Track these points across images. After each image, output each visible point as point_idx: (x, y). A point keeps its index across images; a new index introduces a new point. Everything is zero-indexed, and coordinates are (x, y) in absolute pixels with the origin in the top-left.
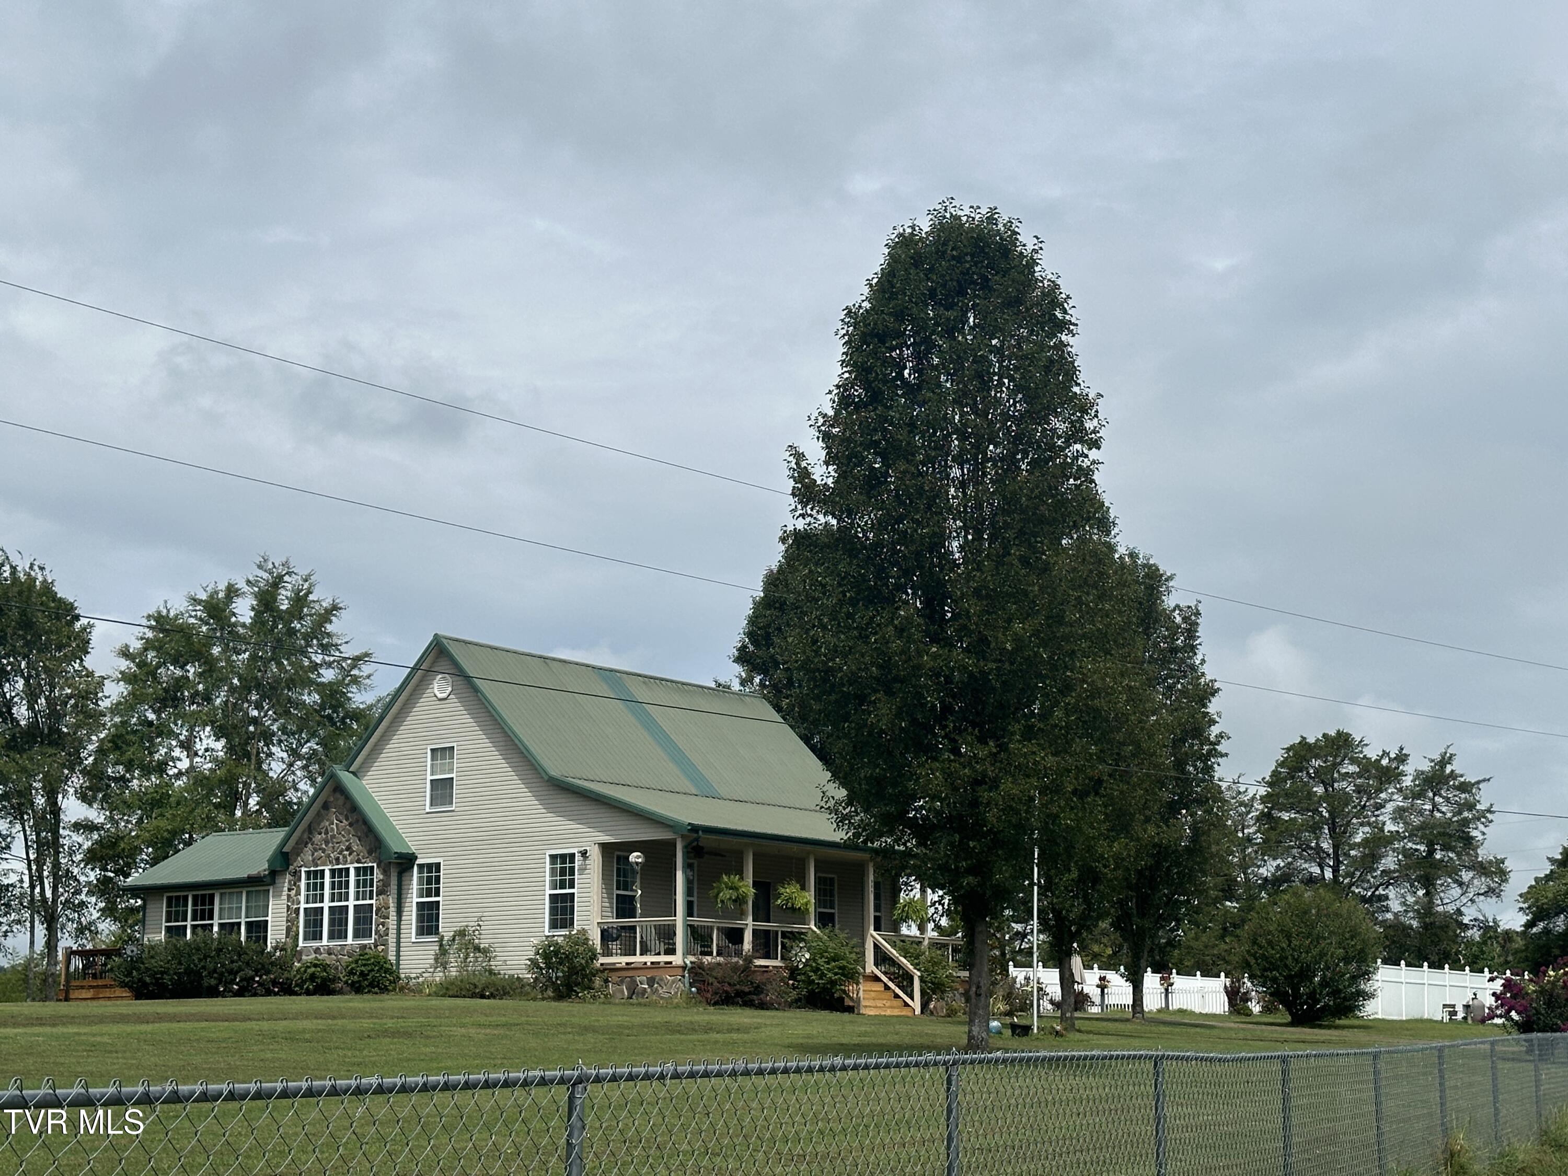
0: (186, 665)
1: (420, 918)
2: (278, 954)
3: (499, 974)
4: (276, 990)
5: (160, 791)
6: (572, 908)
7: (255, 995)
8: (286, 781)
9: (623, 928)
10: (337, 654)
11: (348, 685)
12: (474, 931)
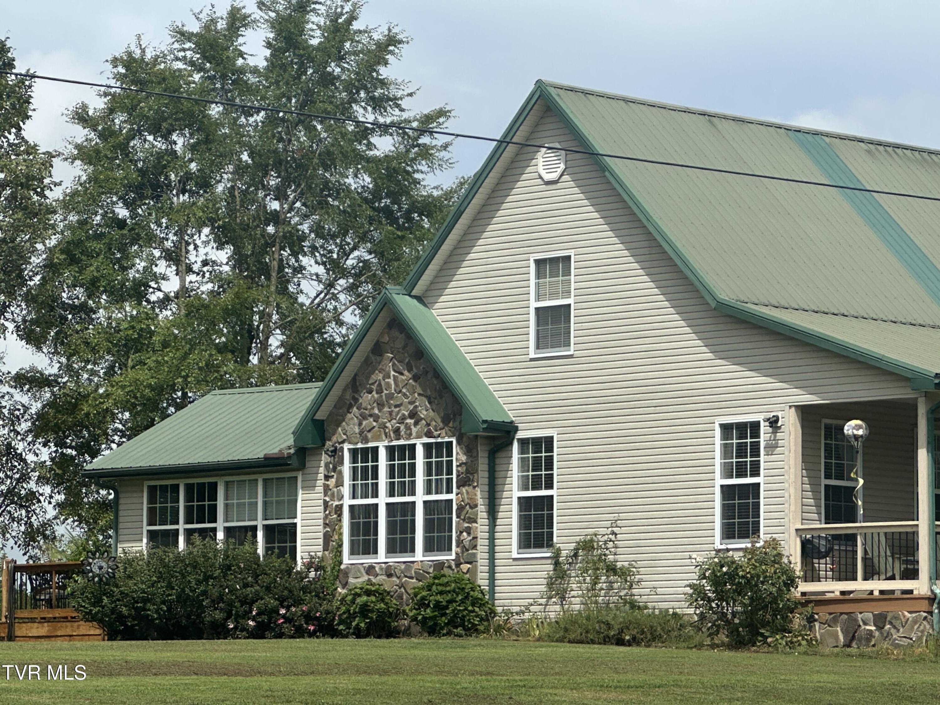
0: (170, 132)
1: (524, 523)
2: (312, 574)
3: (646, 608)
4: (312, 628)
5: (138, 327)
6: (757, 506)
7: (280, 636)
8: (324, 309)
9: (836, 537)
10: (397, 112)
11: (414, 160)
12: (606, 542)
